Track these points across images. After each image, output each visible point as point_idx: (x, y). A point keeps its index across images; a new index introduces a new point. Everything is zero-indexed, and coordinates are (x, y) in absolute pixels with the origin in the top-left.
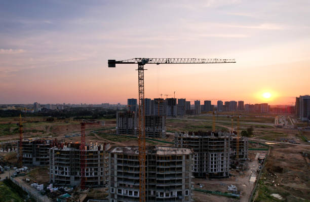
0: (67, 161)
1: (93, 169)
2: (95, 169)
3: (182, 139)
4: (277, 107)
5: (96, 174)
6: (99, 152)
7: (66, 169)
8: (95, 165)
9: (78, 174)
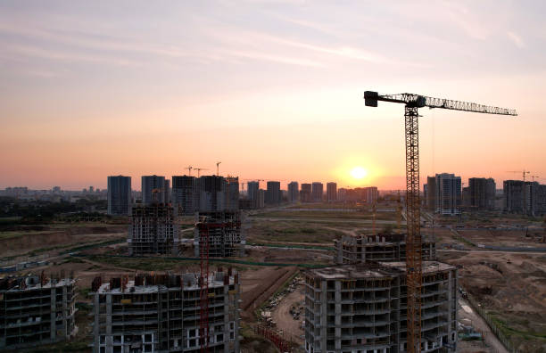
0: (148, 317)
1: (212, 329)
2: (216, 328)
3: (364, 250)
4: (389, 193)
5: (220, 338)
6: (227, 289)
7: (148, 338)
8: (217, 318)
9: (176, 344)
